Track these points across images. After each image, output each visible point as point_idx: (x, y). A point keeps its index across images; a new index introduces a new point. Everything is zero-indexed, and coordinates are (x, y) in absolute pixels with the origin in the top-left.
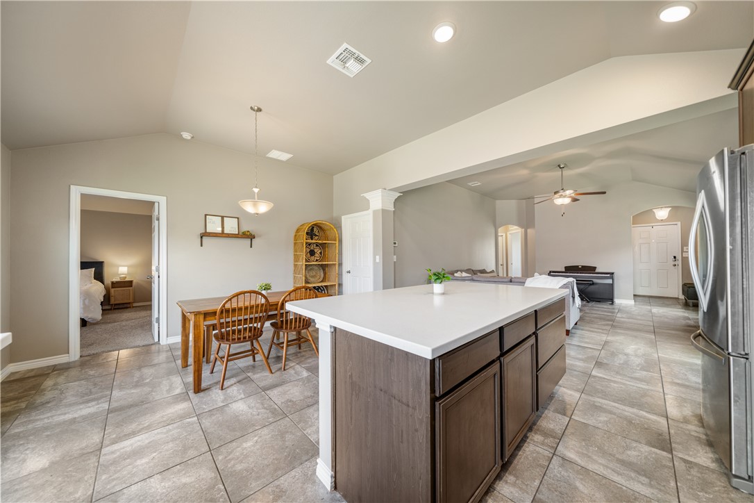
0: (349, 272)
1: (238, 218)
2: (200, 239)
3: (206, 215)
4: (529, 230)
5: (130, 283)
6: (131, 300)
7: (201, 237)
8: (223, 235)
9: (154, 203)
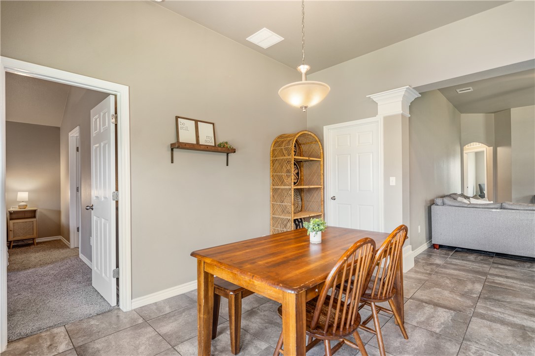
0: (333, 198)
1: (213, 124)
2: (170, 152)
3: (177, 118)
4: (500, 150)
5: (33, 214)
6: (35, 236)
7: (172, 150)
8: (196, 147)
9: (108, 95)
